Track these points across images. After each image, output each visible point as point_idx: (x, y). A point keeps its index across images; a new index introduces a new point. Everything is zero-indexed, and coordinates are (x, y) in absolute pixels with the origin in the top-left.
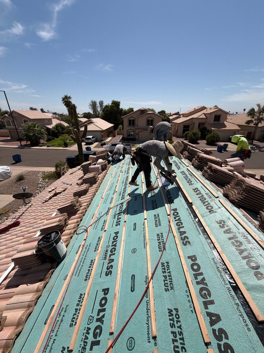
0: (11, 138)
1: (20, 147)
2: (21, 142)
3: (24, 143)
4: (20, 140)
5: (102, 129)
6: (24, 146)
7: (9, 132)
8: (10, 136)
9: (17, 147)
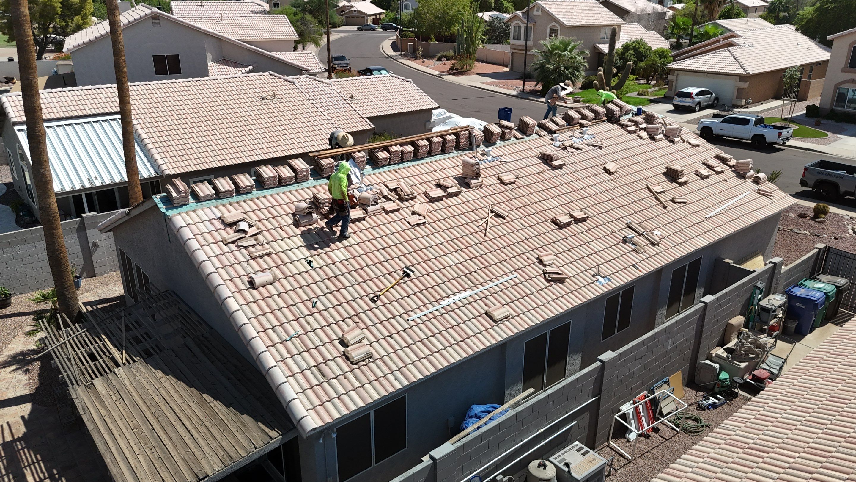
0: (511, 69)
1: (520, 94)
2: (525, 83)
3: (530, 85)
4: (525, 77)
5: (745, 71)
6: (528, 93)
7: (510, 54)
8: (510, 66)
9: (514, 93)
